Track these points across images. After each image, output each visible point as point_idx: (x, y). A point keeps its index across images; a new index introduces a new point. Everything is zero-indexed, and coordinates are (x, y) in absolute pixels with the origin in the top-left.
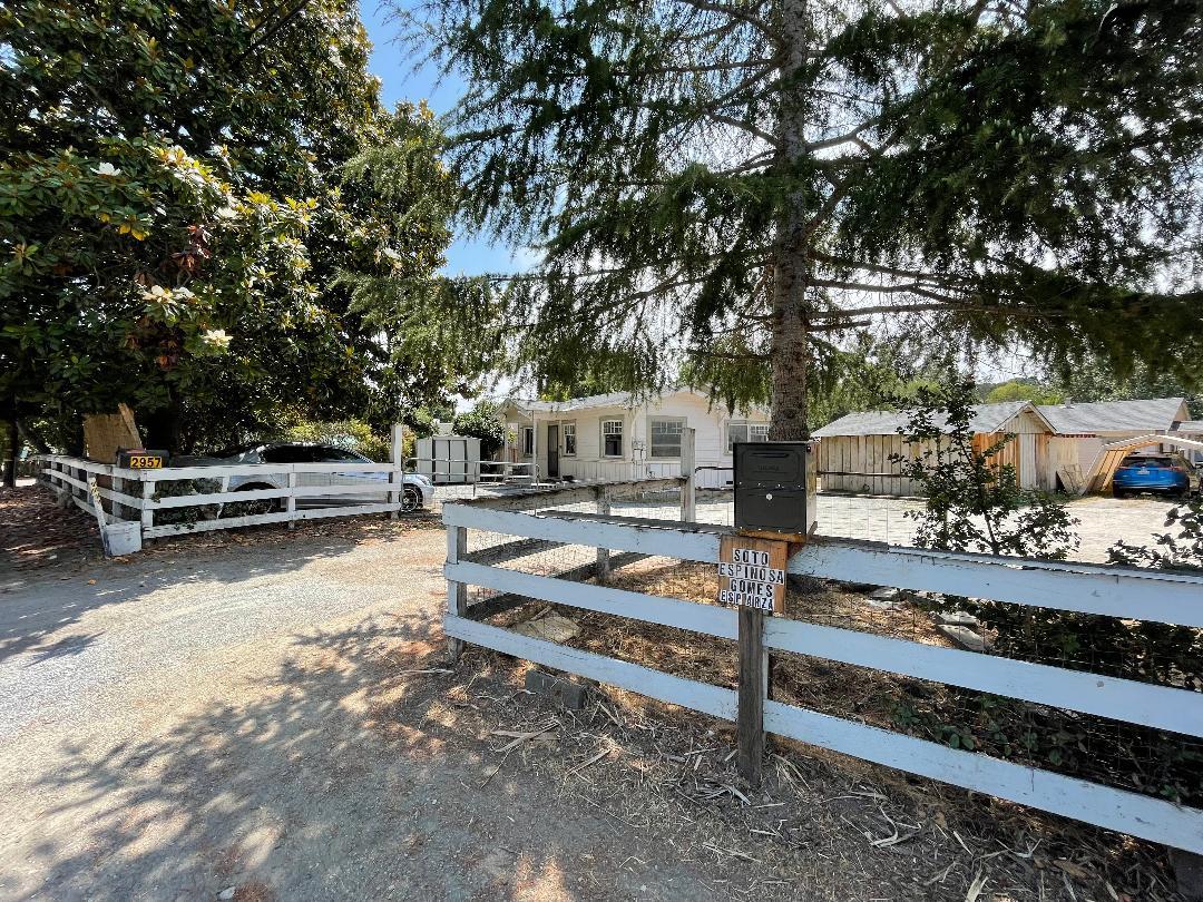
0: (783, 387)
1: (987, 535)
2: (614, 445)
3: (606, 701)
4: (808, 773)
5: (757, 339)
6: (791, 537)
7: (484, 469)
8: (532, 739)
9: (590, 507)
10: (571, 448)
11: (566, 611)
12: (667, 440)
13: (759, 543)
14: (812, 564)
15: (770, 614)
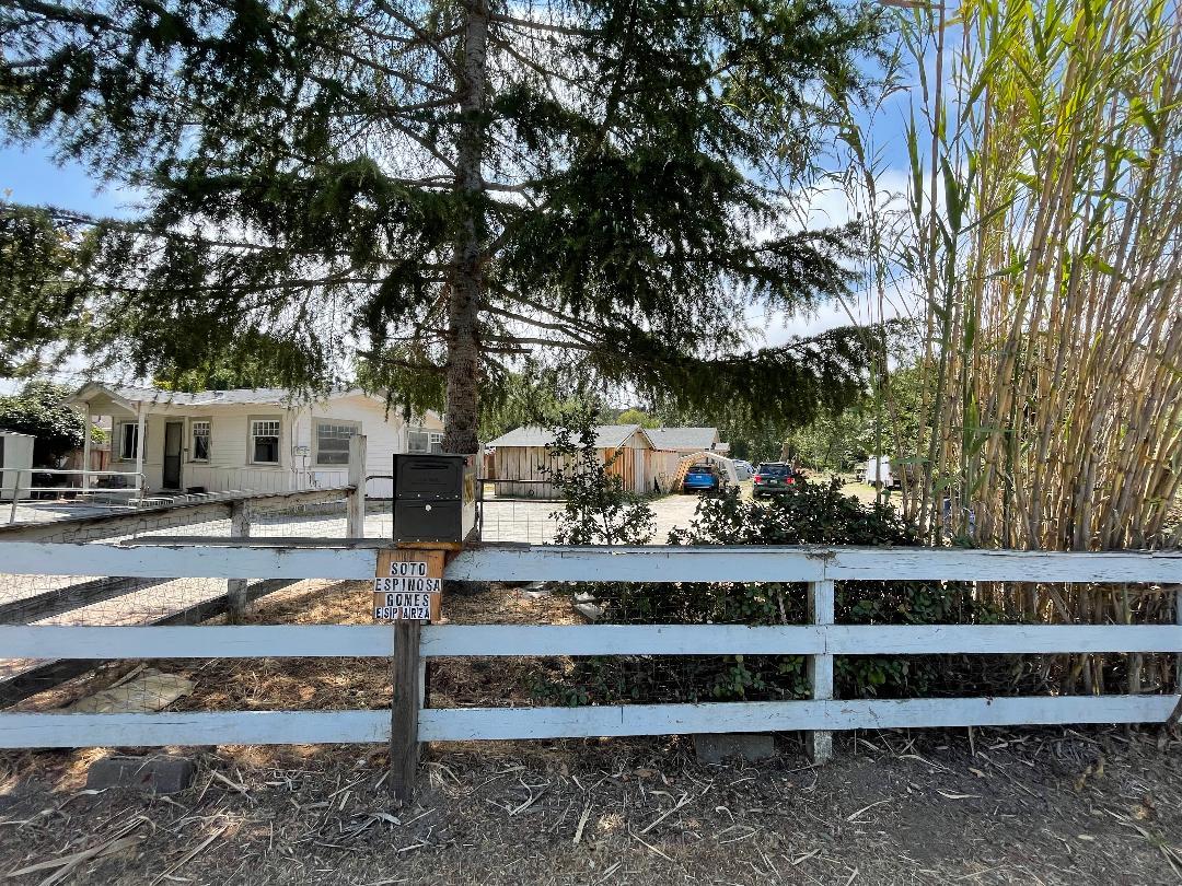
0: (455, 399)
1: (604, 529)
2: (267, 449)
3: (225, 767)
4: (460, 769)
5: (436, 350)
6: (449, 546)
7: (37, 480)
8: (92, 858)
9: (223, 528)
10: (202, 451)
11: (174, 666)
12: (335, 445)
13: (417, 555)
14: (471, 569)
15: (429, 623)
